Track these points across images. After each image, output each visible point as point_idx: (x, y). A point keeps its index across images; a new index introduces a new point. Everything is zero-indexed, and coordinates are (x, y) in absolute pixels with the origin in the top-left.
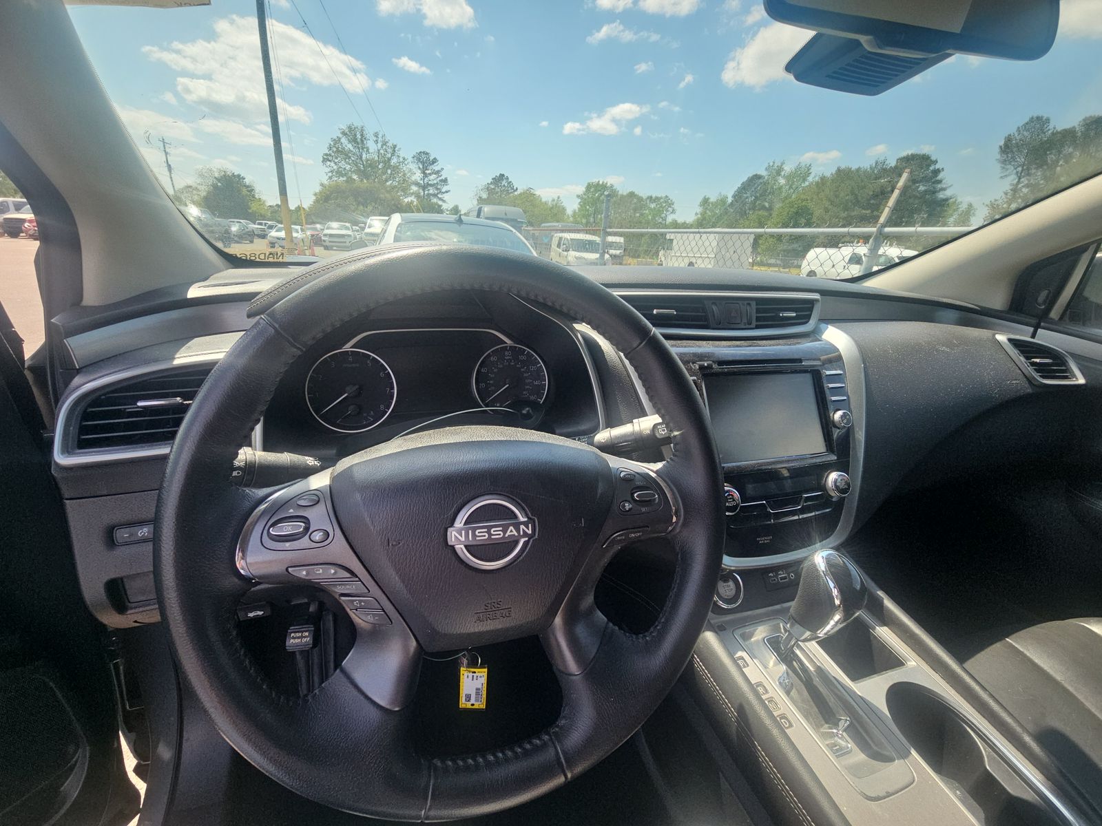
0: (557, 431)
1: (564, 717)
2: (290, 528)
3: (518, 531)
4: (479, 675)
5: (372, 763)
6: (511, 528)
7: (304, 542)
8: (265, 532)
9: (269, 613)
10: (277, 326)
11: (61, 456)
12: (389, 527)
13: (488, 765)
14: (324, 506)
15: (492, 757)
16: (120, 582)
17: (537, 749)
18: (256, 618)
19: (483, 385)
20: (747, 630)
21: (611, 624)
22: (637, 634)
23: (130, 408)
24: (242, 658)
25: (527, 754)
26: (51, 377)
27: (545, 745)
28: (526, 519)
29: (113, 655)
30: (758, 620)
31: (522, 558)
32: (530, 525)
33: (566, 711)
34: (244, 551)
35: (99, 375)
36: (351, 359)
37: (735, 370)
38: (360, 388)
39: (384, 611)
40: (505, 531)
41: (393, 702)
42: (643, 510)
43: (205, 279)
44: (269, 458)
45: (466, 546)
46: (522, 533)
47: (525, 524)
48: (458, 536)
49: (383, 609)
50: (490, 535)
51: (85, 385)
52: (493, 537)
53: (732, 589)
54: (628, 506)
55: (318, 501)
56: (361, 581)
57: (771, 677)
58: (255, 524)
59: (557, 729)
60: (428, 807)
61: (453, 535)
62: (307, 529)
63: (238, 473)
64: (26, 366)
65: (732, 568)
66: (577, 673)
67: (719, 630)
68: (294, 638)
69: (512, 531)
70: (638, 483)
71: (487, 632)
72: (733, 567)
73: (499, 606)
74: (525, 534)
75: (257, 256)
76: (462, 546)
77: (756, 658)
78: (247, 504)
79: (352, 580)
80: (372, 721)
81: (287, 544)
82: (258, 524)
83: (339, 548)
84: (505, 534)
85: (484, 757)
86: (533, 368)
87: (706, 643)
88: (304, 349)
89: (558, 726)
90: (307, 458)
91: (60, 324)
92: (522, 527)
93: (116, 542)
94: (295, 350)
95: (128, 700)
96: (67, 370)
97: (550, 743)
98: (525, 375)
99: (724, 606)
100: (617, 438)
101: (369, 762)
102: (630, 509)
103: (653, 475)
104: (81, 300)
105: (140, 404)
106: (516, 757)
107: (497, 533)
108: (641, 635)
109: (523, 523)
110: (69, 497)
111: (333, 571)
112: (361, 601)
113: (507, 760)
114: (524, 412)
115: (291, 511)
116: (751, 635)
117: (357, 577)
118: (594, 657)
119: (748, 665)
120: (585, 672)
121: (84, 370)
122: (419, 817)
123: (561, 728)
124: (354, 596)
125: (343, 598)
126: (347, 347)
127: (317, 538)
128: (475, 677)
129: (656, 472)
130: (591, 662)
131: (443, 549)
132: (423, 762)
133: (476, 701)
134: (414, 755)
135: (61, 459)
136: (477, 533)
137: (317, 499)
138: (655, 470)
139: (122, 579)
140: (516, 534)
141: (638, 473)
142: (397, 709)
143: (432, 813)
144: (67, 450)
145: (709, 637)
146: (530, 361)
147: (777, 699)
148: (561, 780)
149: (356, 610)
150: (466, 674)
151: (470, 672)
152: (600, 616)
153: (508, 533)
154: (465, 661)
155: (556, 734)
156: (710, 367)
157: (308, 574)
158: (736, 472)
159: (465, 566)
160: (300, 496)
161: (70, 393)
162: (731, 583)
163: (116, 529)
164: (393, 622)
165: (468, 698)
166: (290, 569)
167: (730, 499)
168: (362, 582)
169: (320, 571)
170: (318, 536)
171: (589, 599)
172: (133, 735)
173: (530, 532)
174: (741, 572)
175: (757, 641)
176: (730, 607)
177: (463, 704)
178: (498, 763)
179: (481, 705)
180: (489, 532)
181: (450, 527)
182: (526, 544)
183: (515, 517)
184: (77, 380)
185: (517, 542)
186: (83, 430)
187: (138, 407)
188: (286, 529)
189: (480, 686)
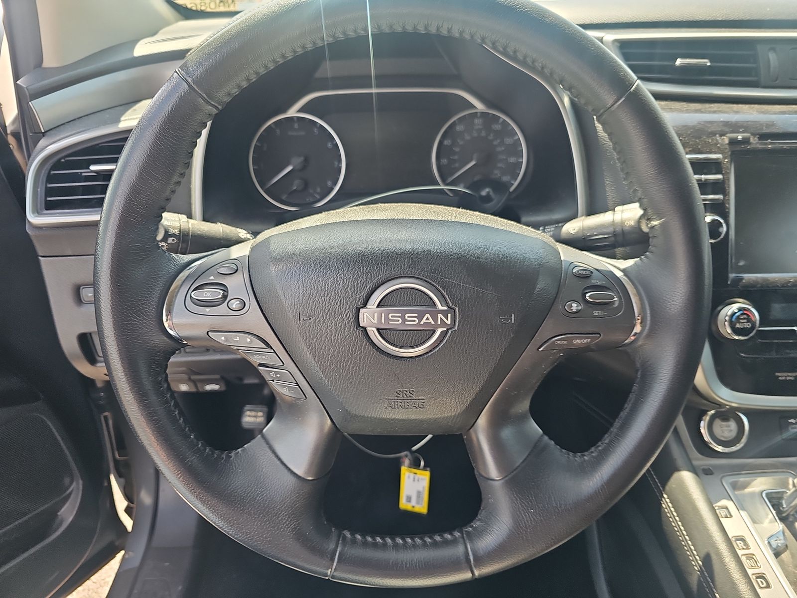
0: (524, 219)
1: (479, 520)
2: (209, 294)
3: (435, 319)
4: (421, 477)
5: (284, 519)
6: (427, 315)
7: (222, 309)
8: (188, 296)
9: (224, 388)
10: (190, 80)
11: (32, 215)
12: (301, 302)
13: (396, 546)
14: (242, 276)
15: (400, 540)
16: (89, 335)
17: (446, 543)
18: (212, 392)
19: (444, 161)
20: (742, 479)
21: (546, 438)
22: (575, 452)
23: (84, 172)
24: (173, 409)
25: (435, 544)
26: (25, 141)
27: (454, 542)
28: (446, 308)
29: (102, 409)
30: (761, 471)
31: (438, 349)
32: (449, 315)
33: (482, 514)
34: (169, 312)
35: (58, 138)
36: (296, 126)
37: (785, 146)
38: (306, 160)
39: (298, 385)
40: (420, 318)
41: (308, 472)
42: (596, 313)
43: (154, 33)
44: (202, 227)
45: (378, 329)
46: (439, 322)
47: (445, 313)
48: (370, 317)
49: (297, 383)
50: (404, 320)
51: (49, 147)
52: (407, 323)
53: (731, 431)
54: (575, 307)
55: (237, 270)
56: (275, 353)
57: (759, 534)
58: (180, 287)
59: (470, 529)
60: (334, 568)
61: (365, 316)
62: (225, 297)
63: (173, 240)
64: (9, 132)
65: (734, 405)
66: (498, 479)
67: (703, 473)
68: (249, 416)
69: (427, 319)
70: (594, 282)
71: (400, 420)
72: (735, 403)
73: (412, 395)
74: (443, 324)
75: (207, 5)
76: (375, 329)
77: (743, 509)
78: (172, 268)
79: (267, 350)
80: (286, 484)
81: (208, 309)
82: (182, 288)
83: (254, 318)
84: (420, 320)
85: (393, 539)
86: (508, 141)
87: (682, 484)
88: (220, 107)
89: (472, 527)
90: (239, 230)
91: (25, 86)
92: (440, 316)
93: (83, 300)
94: (210, 107)
95: (118, 450)
96: (36, 133)
97: (461, 540)
98: (499, 149)
99: (720, 449)
100: (591, 229)
101: (282, 519)
102: (578, 311)
103: (619, 274)
104: (41, 61)
105: (93, 168)
106: (425, 544)
107: (412, 320)
108: (579, 454)
109: (442, 312)
110: (43, 255)
111: (249, 340)
112: (276, 373)
113: (415, 546)
114: (484, 193)
115: (212, 278)
116: (745, 486)
117: (272, 348)
118: (519, 466)
119: (731, 516)
120: (507, 478)
121: (48, 133)
122: (326, 575)
123: (475, 529)
124: (271, 368)
125: (260, 368)
126: (292, 112)
127: (234, 306)
128: (416, 479)
129: (623, 271)
130: (515, 470)
131: (354, 330)
132: (333, 530)
133: (418, 503)
134: (325, 522)
135: (33, 219)
136: (390, 316)
137: (236, 268)
138: (622, 267)
139: (90, 334)
140: (433, 323)
141: (597, 270)
142: (310, 478)
143: (336, 574)
144: (37, 212)
145: (686, 477)
146: (507, 131)
147: (759, 556)
148: (467, 576)
149: (273, 381)
150: (407, 474)
151: (411, 472)
152: (534, 428)
153: (424, 321)
154: (407, 462)
155: (468, 533)
156: (746, 141)
157: (226, 339)
158: (759, 286)
159: (377, 351)
160: (221, 263)
161: (36, 156)
162: (733, 425)
163: (82, 287)
164: (307, 397)
165: (409, 499)
166: (210, 333)
167: (744, 319)
168: (277, 354)
169: (237, 338)
170: (235, 304)
171: (524, 405)
172: (122, 480)
173: (449, 322)
174: (749, 413)
175: (752, 494)
176: (727, 450)
177: (404, 504)
178: (405, 546)
179: (422, 508)
180: (403, 317)
181: (362, 308)
182: (444, 334)
183: (434, 304)
184: (42, 142)
185: (434, 331)
186: (49, 192)
187: (92, 171)
188: (208, 294)
189: (421, 489)
